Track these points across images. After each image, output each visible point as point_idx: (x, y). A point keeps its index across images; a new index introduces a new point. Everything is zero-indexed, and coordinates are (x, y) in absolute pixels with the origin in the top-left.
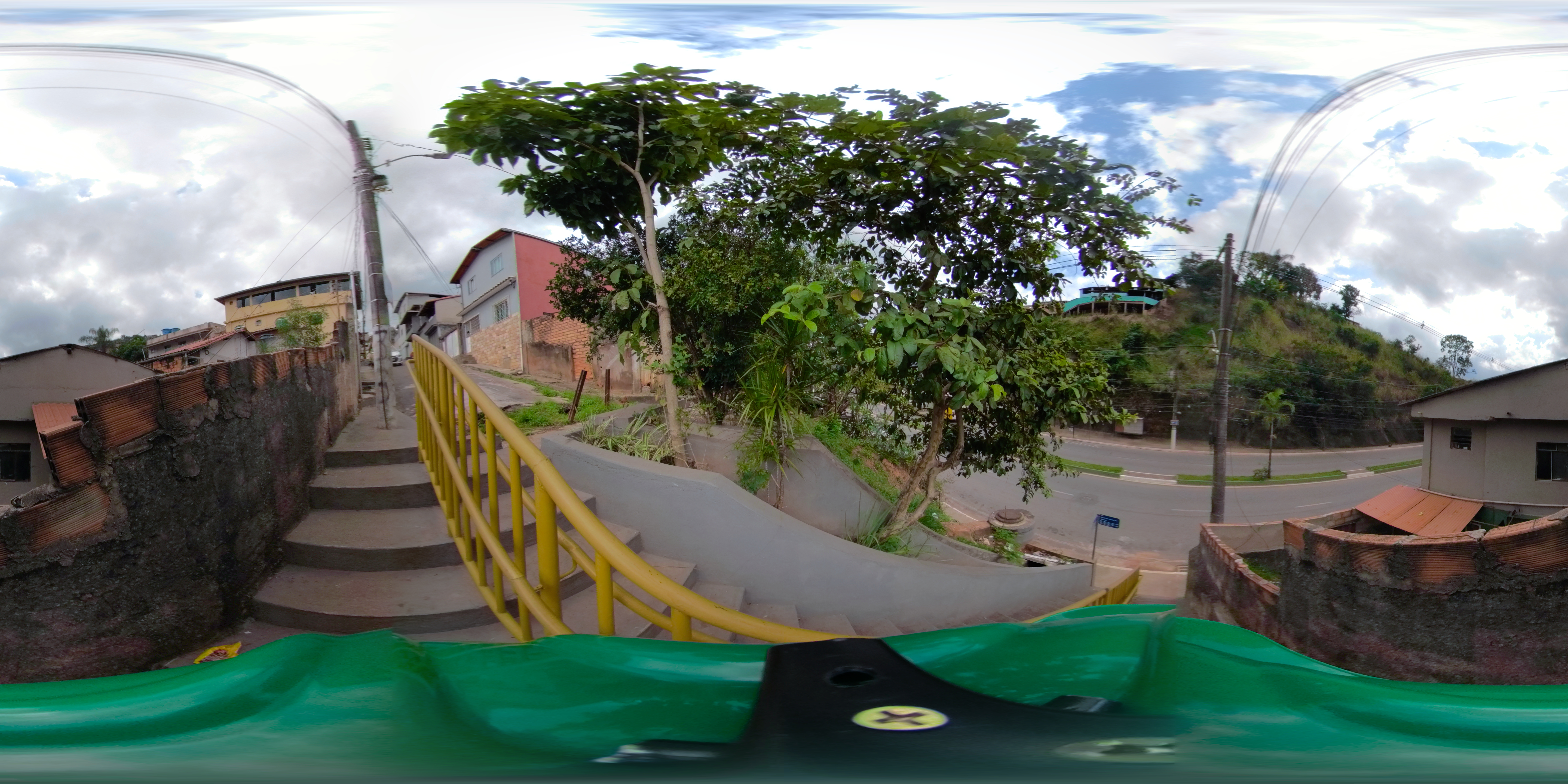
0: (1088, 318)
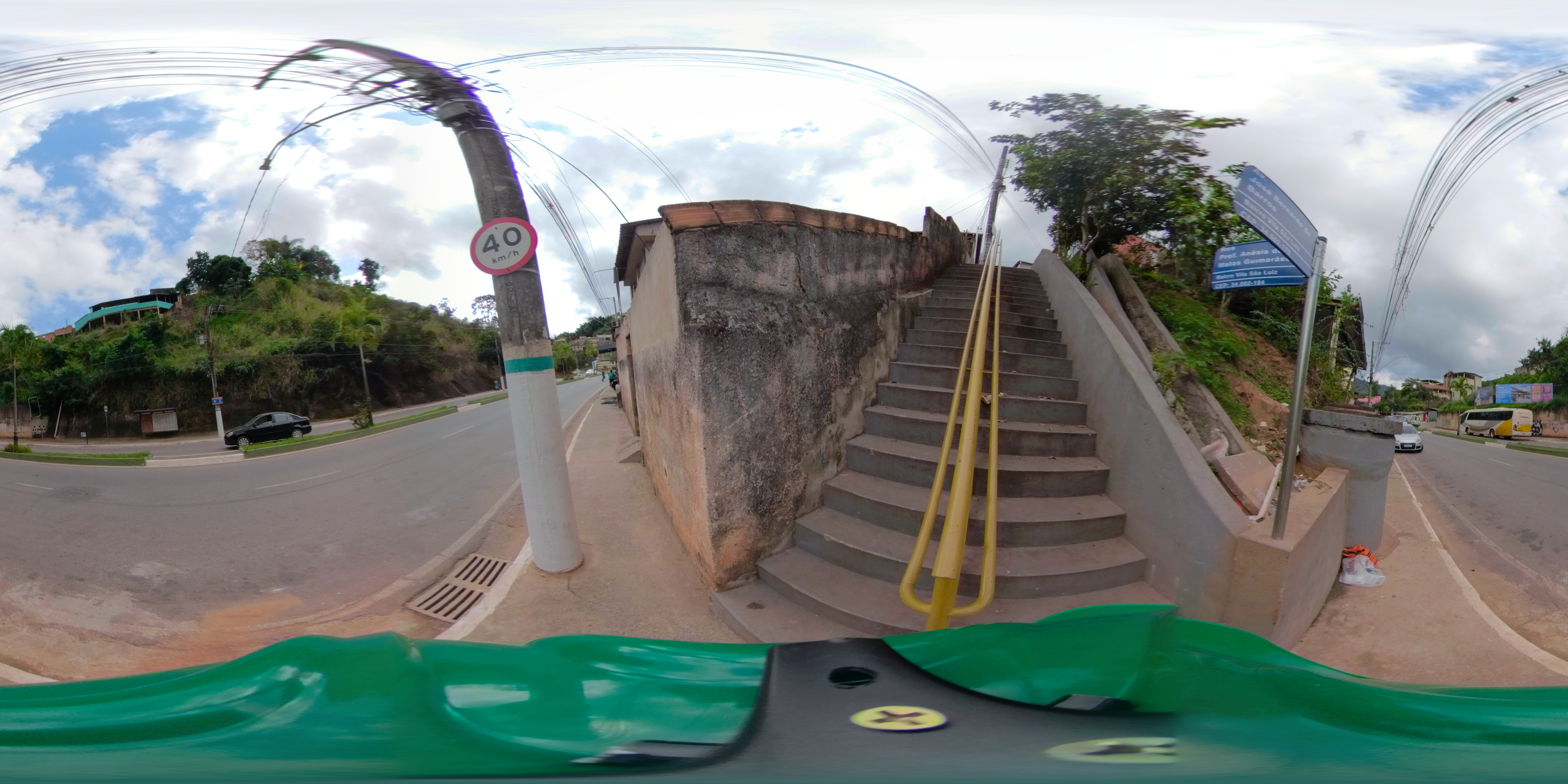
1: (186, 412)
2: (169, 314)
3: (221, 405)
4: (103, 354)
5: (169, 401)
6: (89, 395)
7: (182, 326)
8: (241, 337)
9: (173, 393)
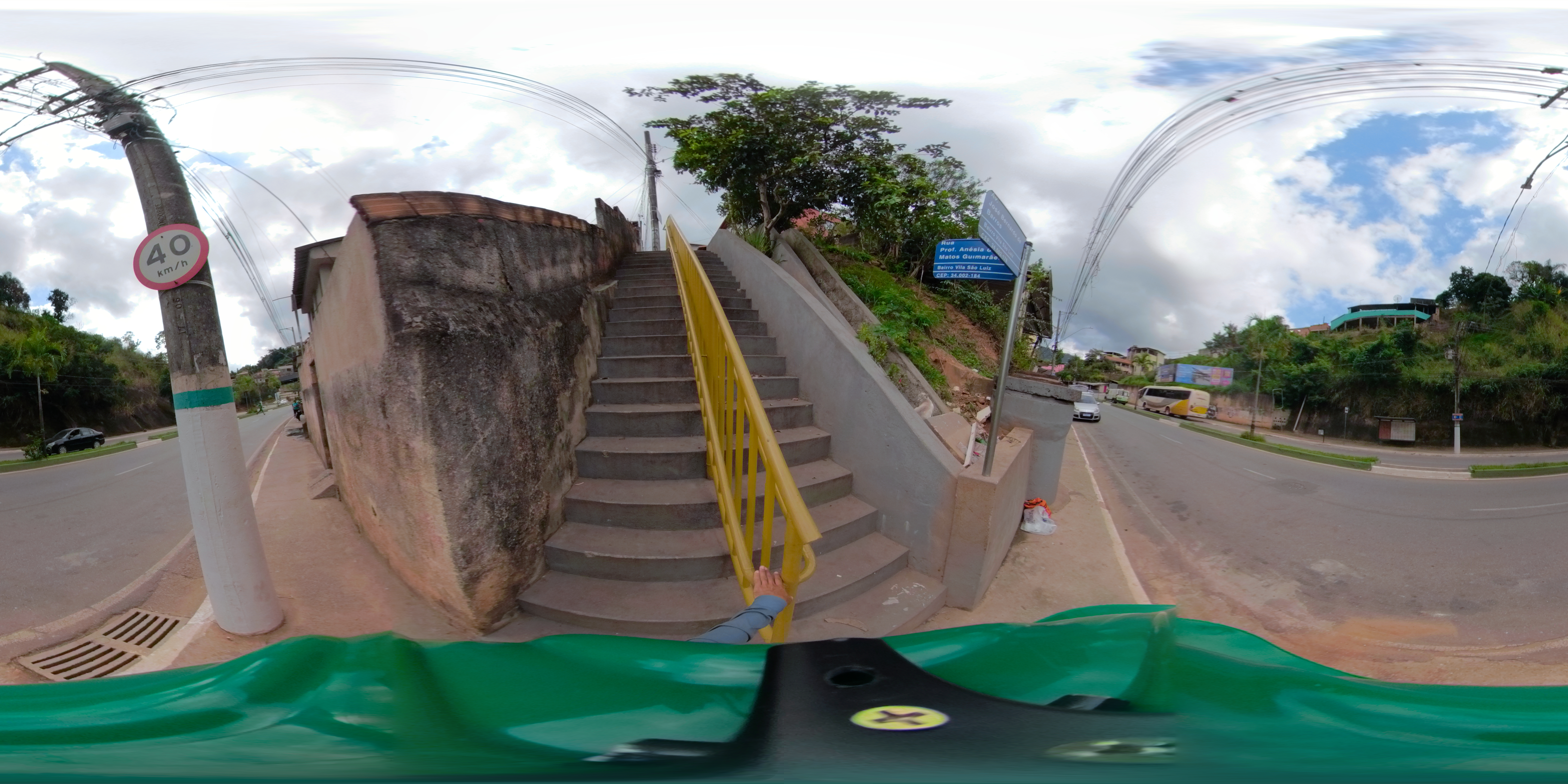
0: (1355, 333)
1: (1425, 424)
2: (1425, 325)
3: (1461, 422)
4: (1353, 356)
5: (1411, 410)
6: (1333, 394)
7: (1436, 339)
8: (1491, 357)
9: (1416, 403)
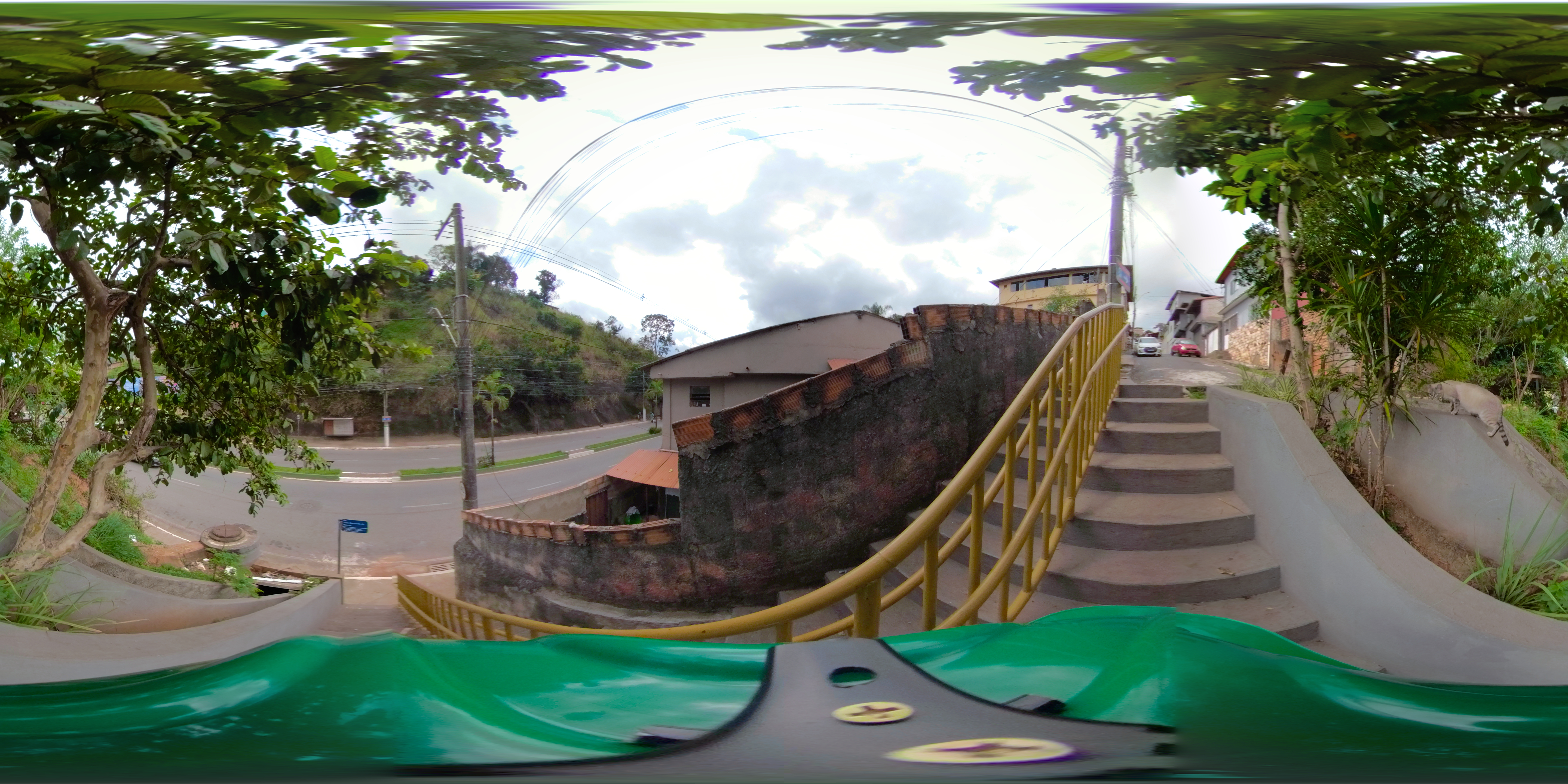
1: (360, 419)
3: (389, 423)
5: (348, 409)
